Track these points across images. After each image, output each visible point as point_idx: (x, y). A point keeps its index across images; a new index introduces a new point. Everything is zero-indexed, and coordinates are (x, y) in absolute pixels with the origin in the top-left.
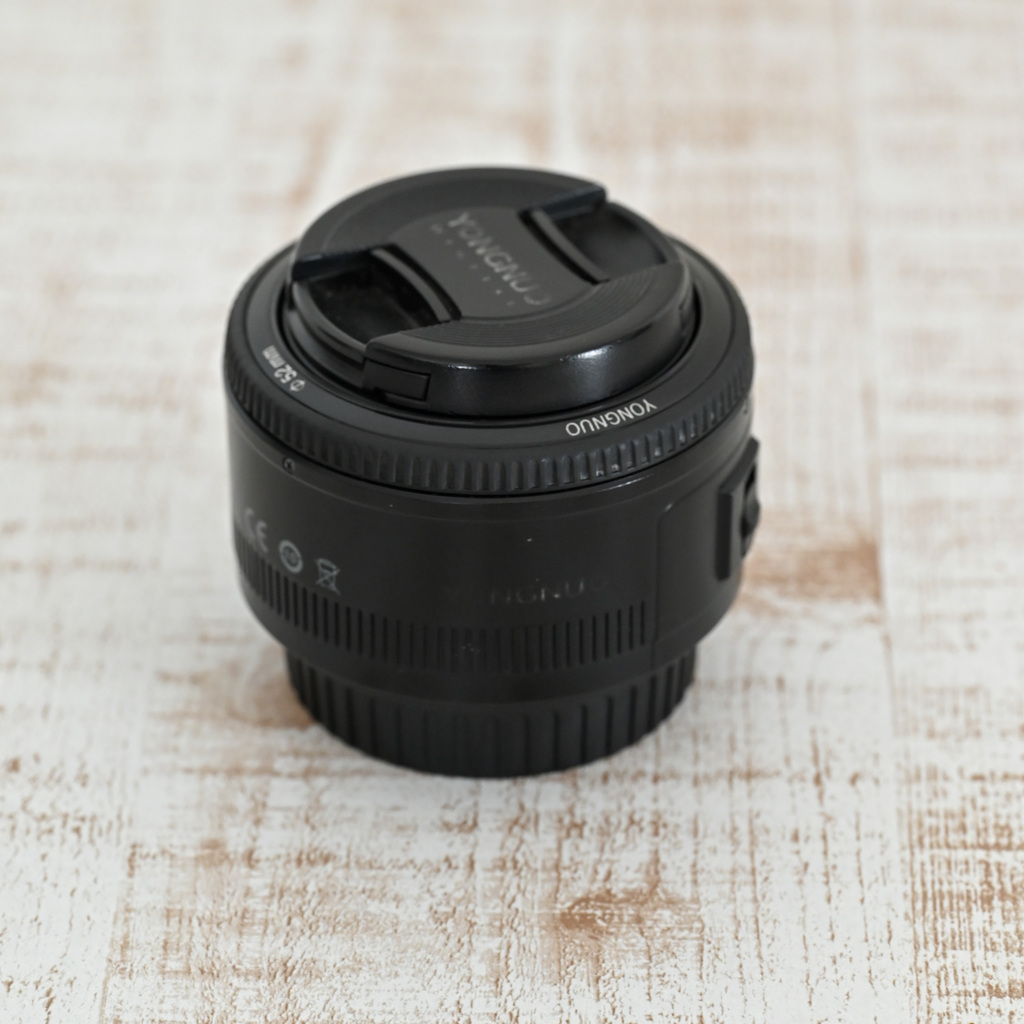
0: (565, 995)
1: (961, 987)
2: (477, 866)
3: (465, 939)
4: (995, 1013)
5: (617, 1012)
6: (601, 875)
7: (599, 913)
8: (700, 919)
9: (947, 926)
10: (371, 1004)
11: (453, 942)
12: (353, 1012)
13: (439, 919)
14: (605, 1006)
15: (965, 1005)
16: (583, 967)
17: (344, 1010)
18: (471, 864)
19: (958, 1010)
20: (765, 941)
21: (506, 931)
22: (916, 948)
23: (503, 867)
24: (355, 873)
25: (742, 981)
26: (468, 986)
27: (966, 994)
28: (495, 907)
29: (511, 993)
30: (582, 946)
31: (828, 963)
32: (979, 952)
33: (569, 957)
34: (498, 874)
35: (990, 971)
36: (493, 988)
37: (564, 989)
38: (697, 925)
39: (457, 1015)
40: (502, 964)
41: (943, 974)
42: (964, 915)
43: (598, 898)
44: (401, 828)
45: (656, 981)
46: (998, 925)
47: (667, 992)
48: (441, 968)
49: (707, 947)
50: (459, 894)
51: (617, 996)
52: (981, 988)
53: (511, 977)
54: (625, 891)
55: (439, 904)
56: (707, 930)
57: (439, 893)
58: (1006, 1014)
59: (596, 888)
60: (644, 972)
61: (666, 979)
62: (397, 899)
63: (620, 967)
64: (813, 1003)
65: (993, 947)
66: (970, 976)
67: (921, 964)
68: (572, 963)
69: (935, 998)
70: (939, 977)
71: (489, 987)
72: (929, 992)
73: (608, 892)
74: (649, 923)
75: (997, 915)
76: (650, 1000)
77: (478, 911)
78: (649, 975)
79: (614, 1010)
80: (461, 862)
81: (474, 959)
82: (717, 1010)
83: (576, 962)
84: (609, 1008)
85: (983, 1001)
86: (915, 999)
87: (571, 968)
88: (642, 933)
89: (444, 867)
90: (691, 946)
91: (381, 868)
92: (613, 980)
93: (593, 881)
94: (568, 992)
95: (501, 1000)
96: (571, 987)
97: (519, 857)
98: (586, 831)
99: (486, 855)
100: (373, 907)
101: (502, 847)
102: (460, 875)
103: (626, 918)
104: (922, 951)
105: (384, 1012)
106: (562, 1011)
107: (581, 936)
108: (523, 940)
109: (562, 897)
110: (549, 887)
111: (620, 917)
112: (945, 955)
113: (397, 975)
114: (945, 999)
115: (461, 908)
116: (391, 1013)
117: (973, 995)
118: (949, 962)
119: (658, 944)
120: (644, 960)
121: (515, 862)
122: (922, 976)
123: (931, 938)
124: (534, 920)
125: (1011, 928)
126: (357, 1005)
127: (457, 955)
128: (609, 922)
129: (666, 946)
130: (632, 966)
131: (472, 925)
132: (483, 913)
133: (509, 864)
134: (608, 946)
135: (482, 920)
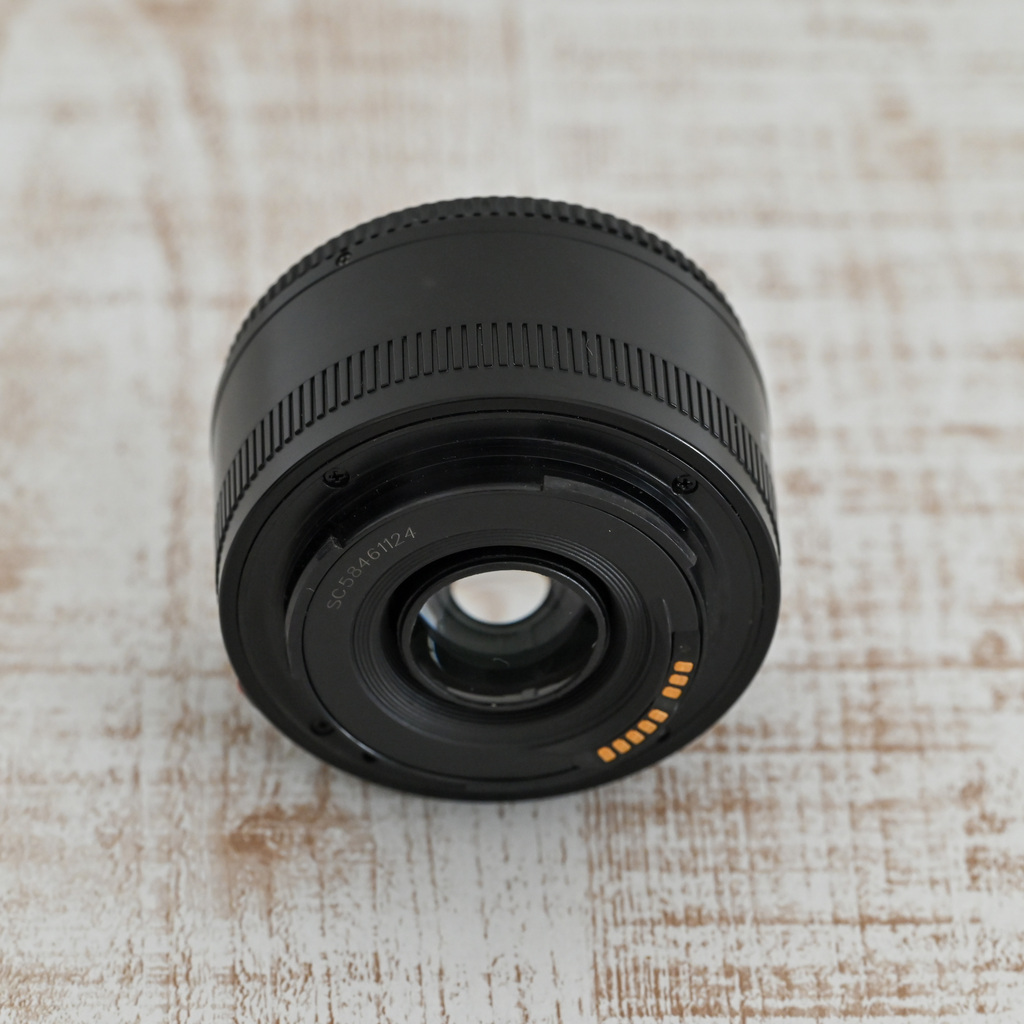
0: (237, 931)
1: (636, 915)
2: (144, 780)
3: (133, 866)
4: (671, 945)
5: (291, 949)
6: (270, 788)
7: (268, 833)
8: (371, 839)
9: (621, 843)
10: (40, 944)
11: (121, 870)
12: (21, 954)
13: (106, 842)
14: (278, 943)
15: (642, 936)
16: (254, 898)
17: (12, 952)
18: (136, 777)
19: (635, 941)
20: (439, 864)
21: (175, 856)
22: (591, 869)
23: (168, 780)
24: (18, 789)
25: (417, 911)
26: (137, 921)
27: (642, 922)
28: (162, 827)
29: (182, 929)
30: (252, 873)
31: (502, 888)
32: (654, 873)
33: (240, 886)
34: (164, 788)
35: (665, 896)
36: (164, 923)
37: (236, 923)
38: (369, 846)
39: (129, 956)
40: (172, 895)
41: (618, 900)
42: (638, 830)
43: (269, 816)
44: (63, 735)
45: (329, 913)
46: (673, 842)
47: (342, 926)
48: (110, 900)
49: (380, 872)
50: (125, 813)
51: (291, 930)
52: (657, 915)
53: (183, 910)
54: (295, 807)
55: (105, 825)
56: (379, 853)
57: (105, 811)
58: (682, 945)
59: (265, 803)
60: (316, 903)
61: (339, 910)
62: (63, 820)
63: (292, 897)
64: (490, 935)
65: (666, 868)
66: (645, 901)
67: (596, 889)
68: (243, 893)
69: (611, 928)
70: (614, 903)
71: (159, 923)
72: (605, 921)
73: (278, 809)
74: (320, 844)
75: (671, 830)
76: (324, 934)
77: (146, 832)
78: (322, 907)
79: (287, 947)
80: (125, 774)
81: (144, 890)
82: (392, 946)
83: (247, 891)
84: (282, 946)
85: (659, 930)
86: (591, 929)
87: (242, 899)
88: (313, 855)
89: (108, 780)
90: (364, 871)
91: (44, 782)
92: (286, 913)
93: (261, 794)
94: (241, 926)
95: (173, 937)
96: (244, 922)
97: (186, 769)
98: (253, 736)
99: (151, 766)
100: (38, 829)
101: (167, 755)
102: (125, 789)
103: (297, 839)
104: (597, 873)
105: (53, 954)
106: (234, 950)
107: (252, 861)
108: (193, 867)
109: (231, 814)
110: (217, 803)
111: (291, 837)
112: (619, 877)
113: (65, 910)
114: (621, 929)
115: (128, 830)
116: (60, 955)
117: (649, 924)
118: (624, 885)
119: (329, 870)
120: (316, 888)
121: (181, 774)
122: (598, 902)
123: (605, 858)
124: (203, 842)
125: (685, 844)
126: (27, 945)
127: (125, 886)
128: (279, 843)
129: (338, 872)
130: (304, 896)
131: (140, 849)
132: (152, 834)
133: (175, 776)
134: (281, 871)
135: (150, 844)
